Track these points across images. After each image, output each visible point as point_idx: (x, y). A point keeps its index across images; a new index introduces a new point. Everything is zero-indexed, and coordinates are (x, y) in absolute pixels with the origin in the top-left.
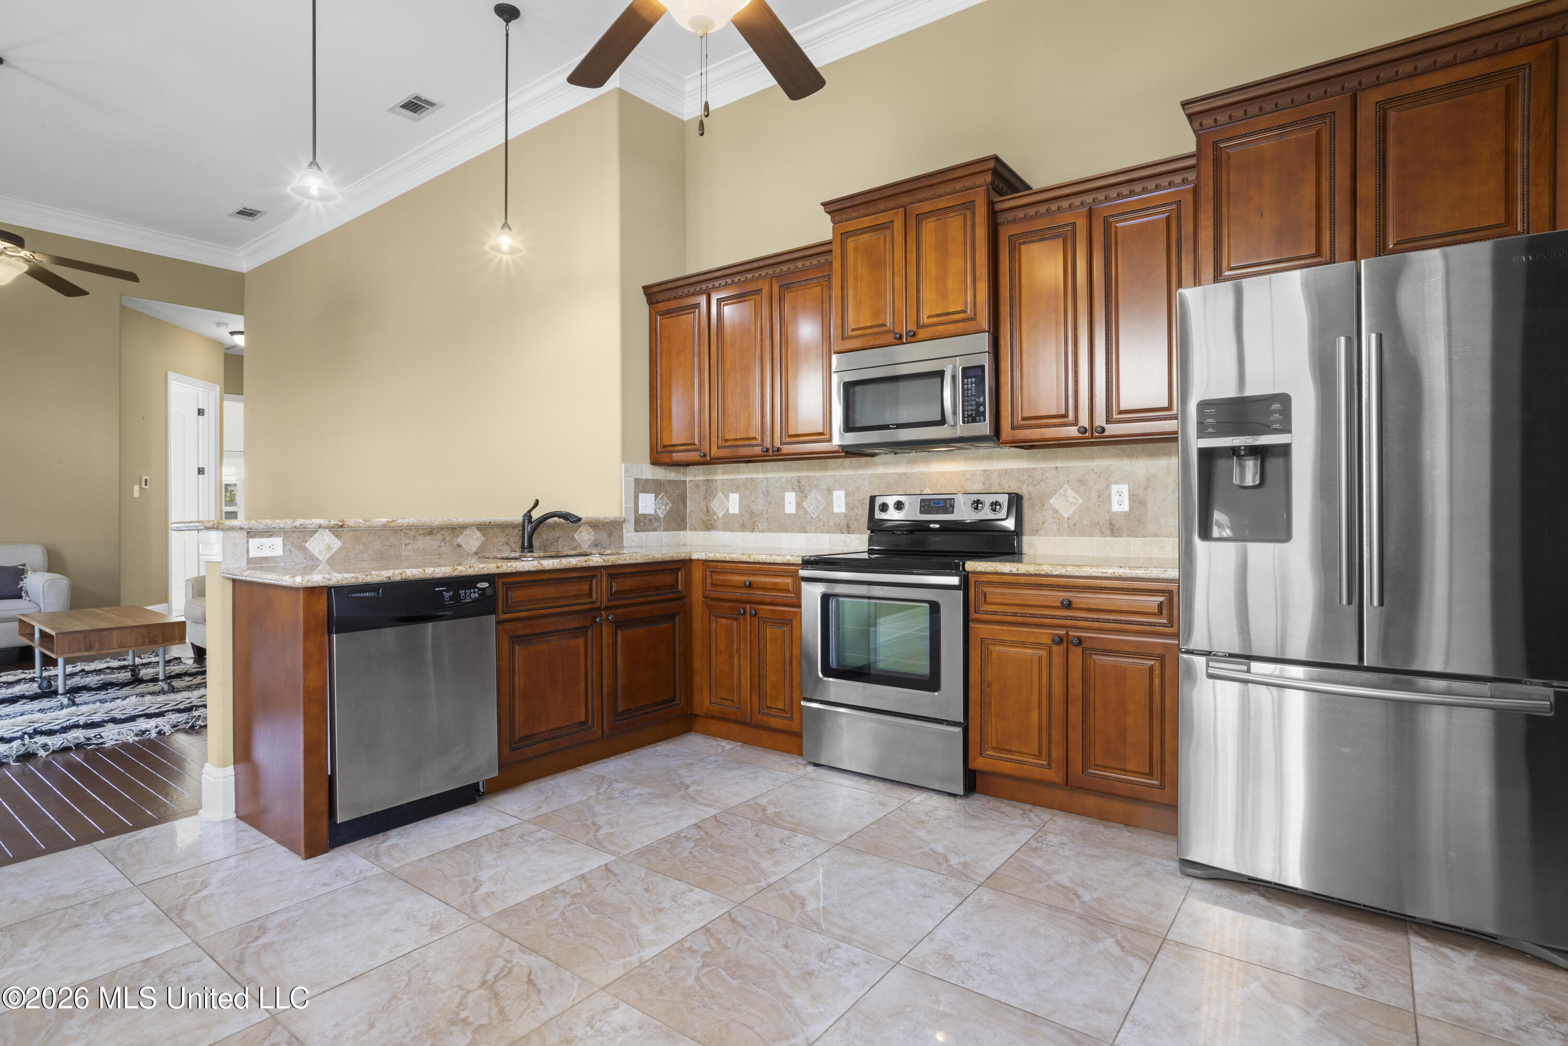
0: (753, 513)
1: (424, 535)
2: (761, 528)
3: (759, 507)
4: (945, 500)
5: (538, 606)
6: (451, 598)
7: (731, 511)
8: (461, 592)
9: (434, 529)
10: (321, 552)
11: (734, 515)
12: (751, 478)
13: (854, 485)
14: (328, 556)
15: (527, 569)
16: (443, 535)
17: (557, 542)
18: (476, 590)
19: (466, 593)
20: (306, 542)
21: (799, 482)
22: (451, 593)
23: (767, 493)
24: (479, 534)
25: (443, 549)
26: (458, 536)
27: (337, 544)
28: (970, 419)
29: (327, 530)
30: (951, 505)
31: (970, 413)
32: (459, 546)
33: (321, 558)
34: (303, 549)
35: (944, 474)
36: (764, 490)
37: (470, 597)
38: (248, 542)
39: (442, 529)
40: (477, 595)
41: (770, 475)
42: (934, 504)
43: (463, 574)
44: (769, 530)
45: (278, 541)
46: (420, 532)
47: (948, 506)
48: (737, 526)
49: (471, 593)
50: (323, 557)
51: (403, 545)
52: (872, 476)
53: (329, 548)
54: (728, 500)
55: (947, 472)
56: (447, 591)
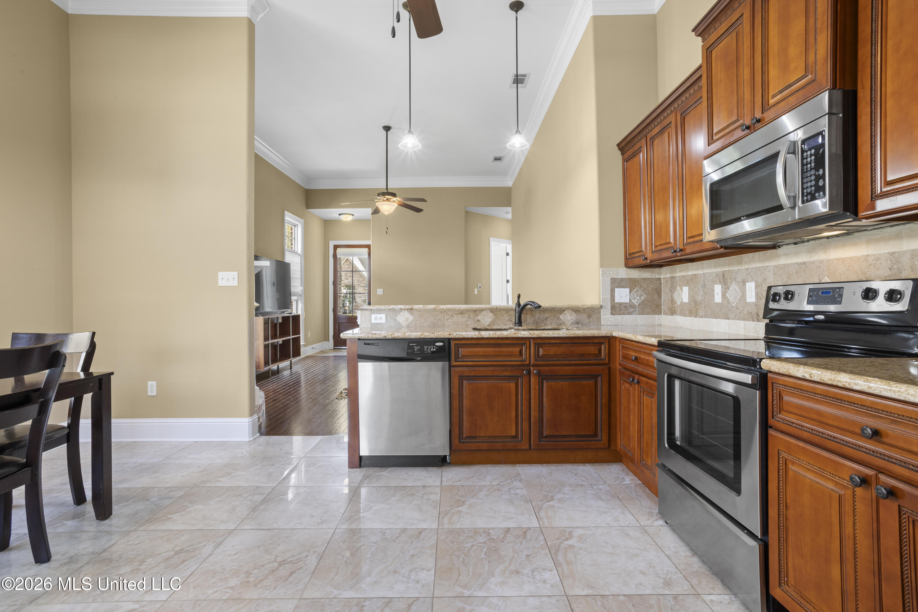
0: (696, 302)
1: (458, 315)
2: (701, 314)
3: (699, 298)
4: (834, 289)
5: (481, 359)
6: (418, 350)
7: (683, 301)
8: (425, 347)
9: (464, 311)
10: (403, 321)
11: (686, 303)
12: (695, 274)
13: (762, 277)
14: (407, 324)
15: (470, 337)
16: (469, 314)
17: (546, 320)
18: (435, 347)
19: (428, 348)
20: (397, 317)
21: (723, 276)
22: (419, 347)
23: (704, 286)
24: (491, 314)
25: (469, 322)
26: (478, 315)
27: (411, 318)
28: (809, 197)
29: (406, 311)
30: (840, 295)
31: (809, 190)
32: (479, 321)
33: (403, 325)
34: (395, 320)
35: (843, 260)
36: (703, 283)
37: (431, 350)
38: (371, 316)
39: (468, 311)
40: (435, 350)
41: (706, 271)
42: (822, 294)
43: (427, 337)
44: (706, 316)
45: (383, 316)
46: (455, 313)
47: (837, 296)
48: (687, 312)
49: (431, 348)
50: (404, 324)
51: (446, 320)
52: (776, 267)
53: (407, 319)
54: (682, 291)
55: (847, 258)
56: (417, 346)
